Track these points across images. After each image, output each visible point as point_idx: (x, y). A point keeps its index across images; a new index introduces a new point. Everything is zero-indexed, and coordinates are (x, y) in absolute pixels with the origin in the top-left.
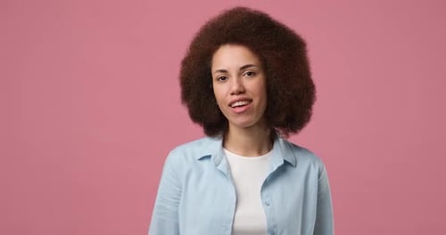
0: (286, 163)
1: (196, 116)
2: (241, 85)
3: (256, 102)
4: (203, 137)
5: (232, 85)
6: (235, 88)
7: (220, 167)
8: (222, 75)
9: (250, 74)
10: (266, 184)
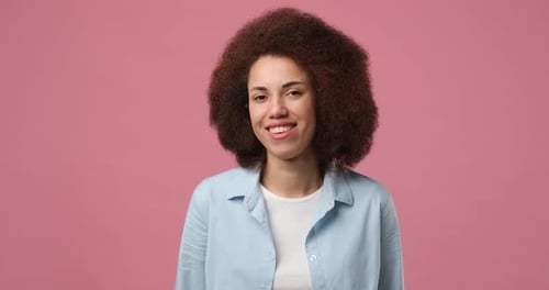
0: (338, 204)
1: (227, 141)
2: (283, 107)
3: (301, 126)
4: (235, 167)
5: (272, 106)
6: (275, 110)
7: (254, 214)
8: (260, 93)
9: (294, 93)
10: (313, 234)
